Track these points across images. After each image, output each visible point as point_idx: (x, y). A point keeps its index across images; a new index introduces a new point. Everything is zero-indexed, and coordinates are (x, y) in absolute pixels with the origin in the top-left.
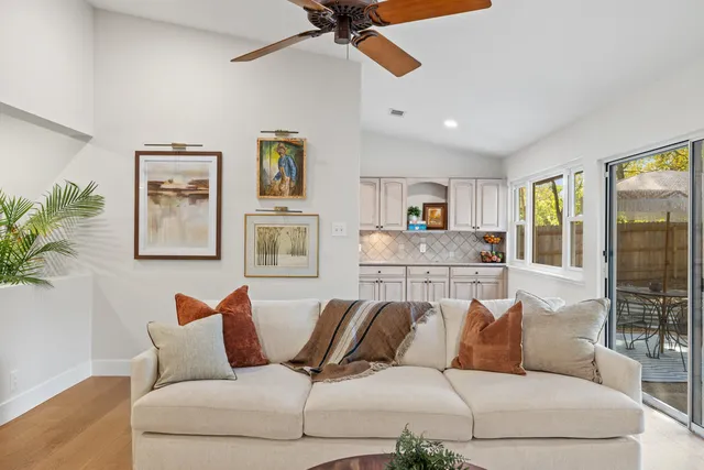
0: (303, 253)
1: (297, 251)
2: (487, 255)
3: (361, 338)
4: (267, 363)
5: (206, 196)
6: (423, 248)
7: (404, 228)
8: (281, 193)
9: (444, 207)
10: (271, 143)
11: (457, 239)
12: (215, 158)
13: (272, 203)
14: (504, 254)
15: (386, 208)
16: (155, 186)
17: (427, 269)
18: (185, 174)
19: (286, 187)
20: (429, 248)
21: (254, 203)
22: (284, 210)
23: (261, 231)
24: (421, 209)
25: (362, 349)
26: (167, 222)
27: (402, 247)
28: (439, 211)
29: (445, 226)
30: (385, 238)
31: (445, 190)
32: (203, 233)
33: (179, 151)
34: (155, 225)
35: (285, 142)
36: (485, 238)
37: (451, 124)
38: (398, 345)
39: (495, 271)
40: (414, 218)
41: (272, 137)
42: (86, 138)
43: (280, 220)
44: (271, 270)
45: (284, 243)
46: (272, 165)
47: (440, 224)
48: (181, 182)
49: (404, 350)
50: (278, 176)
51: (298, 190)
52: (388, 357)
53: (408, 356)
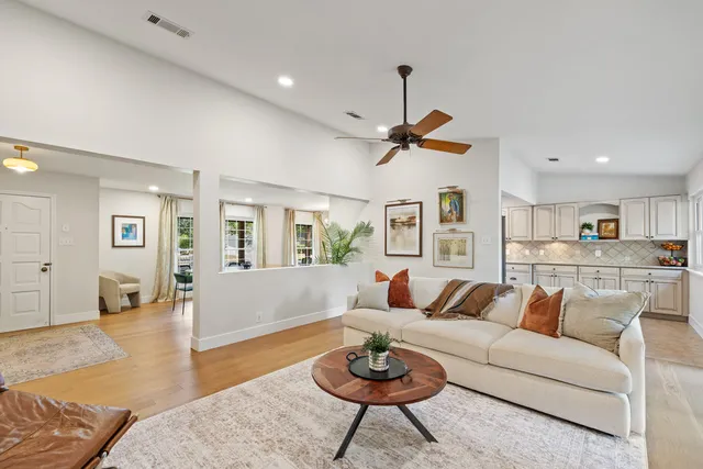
0: (464, 254)
1: (462, 253)
2: (664, 260)
3: (463, 301)
4: (414, 308)
5: (415, 225)
6: (598, 253)
7: (577, 238)
8: (451, 221)
9: (617, 221)
10: (445, 194)
11: (632, 247)
12: (418, 205)
13: (448, 226)
14: (686, 259)
15: (560, 224)
16: (393, 221)
17: (597, 269)
18: (406, 214)
19: (454, 218)
20: (605, 253)
21: (437, 226)
22: (454, 230)
23: (441, 241)
24: (595, 224)
25: (461, 307)
26: (399, 238)
27: (578, 252)
28: (612, 225)
29: (617, 237)
30: (563, 246)
31: (616, 209)
32: (414, 244)
33: (404, 203)
34: (394, 239)
35: (453, 193)
36: (664, 245)
37: (603, 160)
38: (483, 308)
39: (674, 273)
40: (587, 231)
41: (446, 190)
42: (367, 202)
43: (450, 236)
44: (447, 263)
45: (454, 248)
46: (447, 206)
47: (613, 235)
48: (404, 219)
49: (487, 312)
50: (450, 211)
51: (460, 219)
52: (476, 315)
53: (490, 315)
